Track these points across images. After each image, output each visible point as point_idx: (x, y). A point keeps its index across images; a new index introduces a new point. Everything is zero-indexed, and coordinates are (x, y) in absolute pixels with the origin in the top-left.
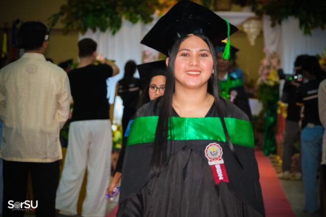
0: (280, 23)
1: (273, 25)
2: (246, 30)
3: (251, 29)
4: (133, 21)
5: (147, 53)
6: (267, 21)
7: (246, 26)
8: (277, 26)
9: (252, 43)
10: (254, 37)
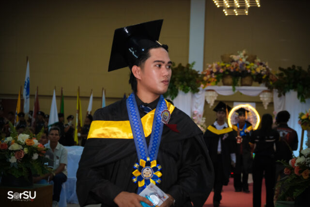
0: (284, 95)
1: (280, 96)
2: (261, 99)
3: (265, 98)
4: (185, 91)
5: (195, 113)
6: (276, 94)
7: (261, 96)
8: (283, 96)
9: (266, 108)
10: (267, 104)
